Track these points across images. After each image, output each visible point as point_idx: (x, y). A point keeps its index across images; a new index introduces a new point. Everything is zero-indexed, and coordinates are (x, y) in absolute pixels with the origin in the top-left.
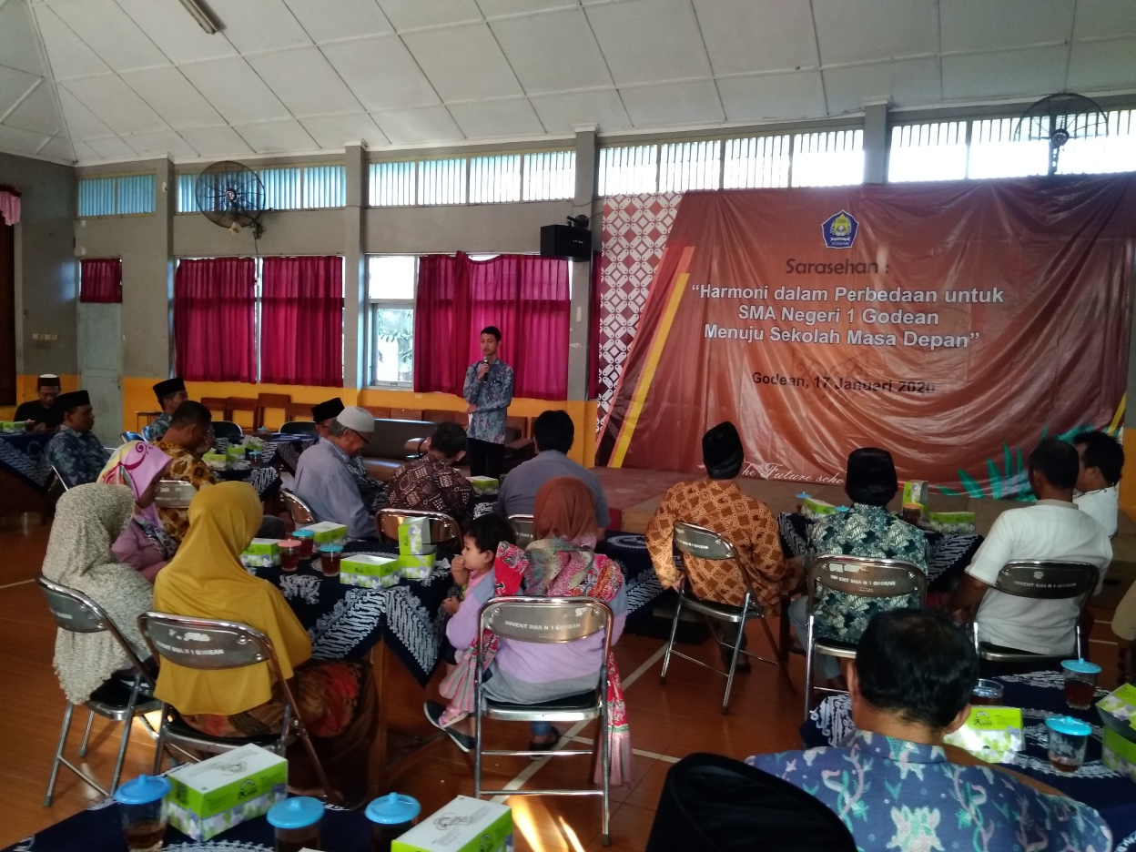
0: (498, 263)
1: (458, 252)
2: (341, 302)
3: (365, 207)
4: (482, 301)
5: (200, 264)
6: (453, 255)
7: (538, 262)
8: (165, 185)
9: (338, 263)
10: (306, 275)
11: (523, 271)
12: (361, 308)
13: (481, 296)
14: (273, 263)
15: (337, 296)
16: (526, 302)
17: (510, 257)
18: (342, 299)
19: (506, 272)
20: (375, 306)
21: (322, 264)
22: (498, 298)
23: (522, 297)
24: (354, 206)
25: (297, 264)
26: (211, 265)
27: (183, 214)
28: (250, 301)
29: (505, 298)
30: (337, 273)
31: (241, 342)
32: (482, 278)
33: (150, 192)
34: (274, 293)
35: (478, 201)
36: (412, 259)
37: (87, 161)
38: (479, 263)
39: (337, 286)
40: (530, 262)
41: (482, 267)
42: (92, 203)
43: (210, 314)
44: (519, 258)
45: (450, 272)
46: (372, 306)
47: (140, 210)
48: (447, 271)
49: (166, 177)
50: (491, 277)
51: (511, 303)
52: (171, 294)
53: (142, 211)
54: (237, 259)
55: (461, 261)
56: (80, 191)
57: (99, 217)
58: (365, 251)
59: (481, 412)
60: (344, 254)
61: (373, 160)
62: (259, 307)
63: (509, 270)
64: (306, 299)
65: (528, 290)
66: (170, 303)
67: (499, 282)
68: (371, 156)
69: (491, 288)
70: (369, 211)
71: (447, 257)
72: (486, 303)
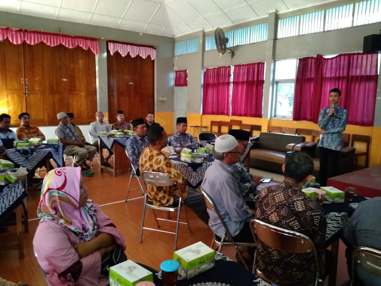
0: (338, 58)
1: (318, 55)
2: (263, 82)
3: (275, 39)
4: (328, 78)
5: (212, 70)
6: (315, 56)
7: (360, 56)
8: (201, 41)
9: (263, 65)
10: (250, 71)
11: (351, 61)
12: (271, 84)
13: (328, 75)
14: (237, 67)
15: (261, 79)
16: (353, 77)
17: (345, 55)
18: (263, 81)
19: (342, 63)
20: (277, 83)
21: (256, 66)
22: (337, 75)
23: (350, 74)
24: (271, 39)
25: (246, 67)
26: (216, 70)
27: (207, 51)
28: (229, 83)
29: (341, 75)
30: (262, 69)
31: (225, 100)
32: (329, 66)
33: (197, 43)
34: (237, 80)
35: (329, 29)
36: (296, 60)
37: (178, 35)
38: (328, 59)
39: (262, 75)
40: (355, 57)
41: (330, 61)
42: (179, 51)
43: (215, 89)
44: (349, 55)
45: (313, 65)
46: (276, 83)
47: (193, 51)
48: (312, 65)
49: (202, 38)
50: (334, 65)
51: (344, 77)
52: (202, 82)
53: (194, 52)
54: (225, 67)
55: (320, 59)
56: (175, 47)
57: (181, 55)
58: (274, 59)
59: (328, 134)
60: (265, 61)
61: (280, 18)
62: (232, 85)
63: (344, 62)
64: (249, 81)
65: (354, 70)
66: (202, 85)
67: (338, 68)
68: (280, 16)
69: (334, 71)
70: (277, 41)
71: (312, 58)
72: (331, 79)
